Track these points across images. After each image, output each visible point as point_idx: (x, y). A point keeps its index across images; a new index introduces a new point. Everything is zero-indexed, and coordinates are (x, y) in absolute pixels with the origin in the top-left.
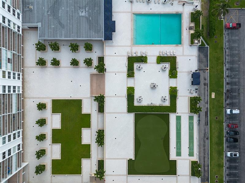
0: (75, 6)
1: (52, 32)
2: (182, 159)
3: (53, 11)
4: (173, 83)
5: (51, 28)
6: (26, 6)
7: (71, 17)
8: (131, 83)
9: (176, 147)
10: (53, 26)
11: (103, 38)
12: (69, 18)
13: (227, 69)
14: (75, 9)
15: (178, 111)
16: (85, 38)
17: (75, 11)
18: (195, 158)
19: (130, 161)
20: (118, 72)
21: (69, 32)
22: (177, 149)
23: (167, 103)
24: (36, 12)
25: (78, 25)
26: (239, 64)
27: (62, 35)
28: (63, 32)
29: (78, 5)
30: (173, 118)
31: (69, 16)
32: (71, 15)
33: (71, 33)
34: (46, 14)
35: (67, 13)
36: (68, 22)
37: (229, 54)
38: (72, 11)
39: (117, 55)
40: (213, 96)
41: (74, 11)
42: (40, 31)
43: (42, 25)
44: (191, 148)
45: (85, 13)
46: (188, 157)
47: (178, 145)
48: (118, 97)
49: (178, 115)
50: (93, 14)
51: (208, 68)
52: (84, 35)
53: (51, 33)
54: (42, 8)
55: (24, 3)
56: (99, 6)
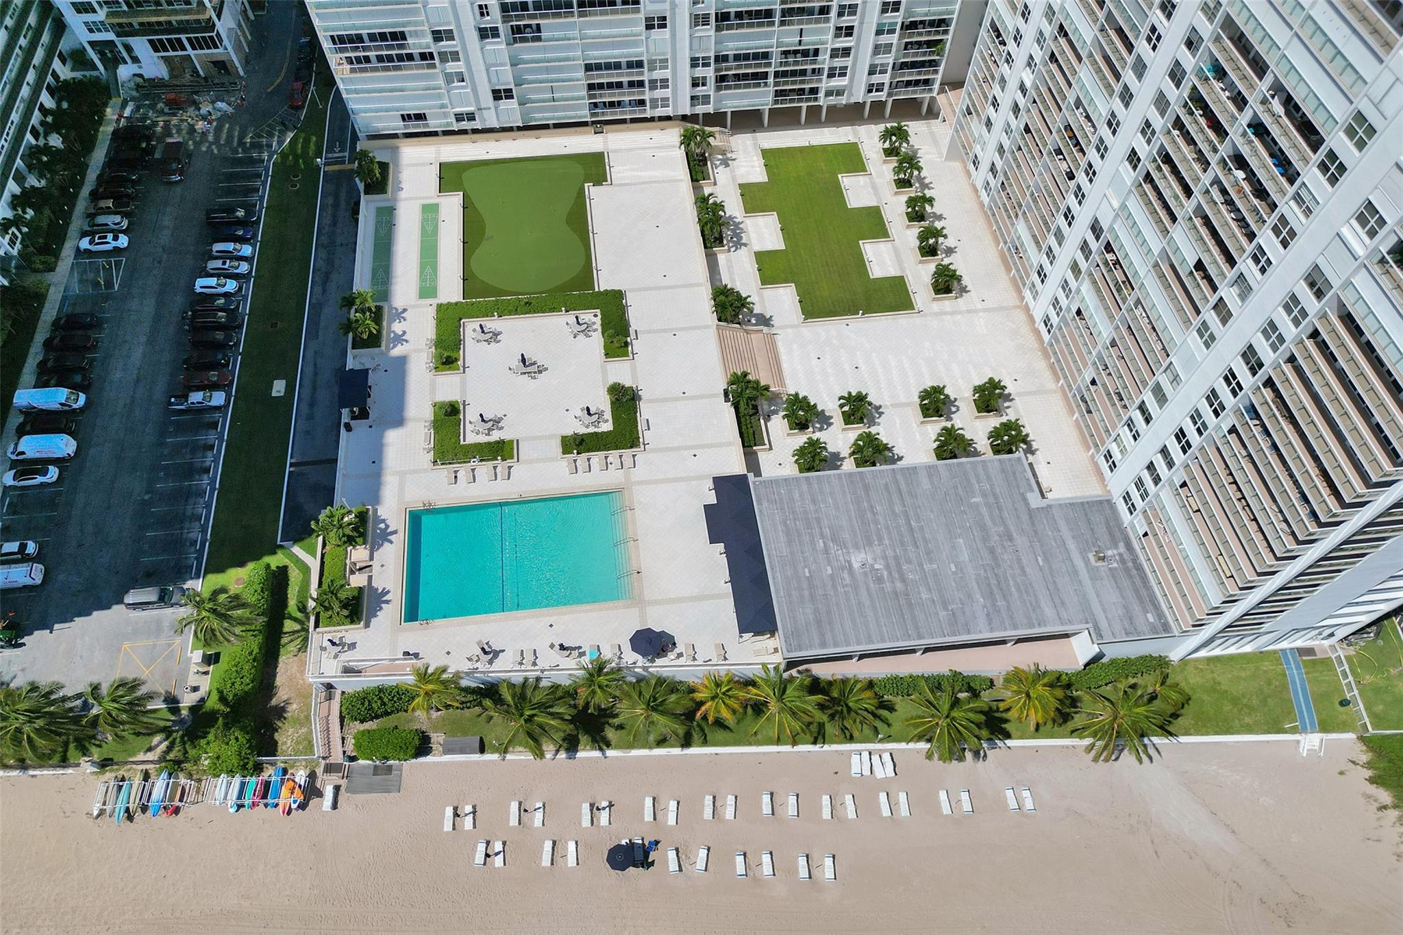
0: (903, 580)
1: (974, 481)
2: (421, 198)
4: (448, 387)
5: (984, 495)
6: (1123, 561)
7: (908, 539)
8: (621, 372)
9: (441, 225)
10: (974, 500)
11: (754, 483)
12: (917, 535)
13: (207, 471)
14: (900, 571)
15: (432, 312)
16: (829, 476)
17: (898, 565)
19: (601, 178)
20: (677, 399)
22: (435, 219)
23: (470, 327)
24: (1072, 546)
25: (868, 515)
26: (147, 492)
29: (888, 588)
30: (451, 290)
31: (920, 543)
32: (910, 548)
34: (1021, 541)
35: (928, 553)
36: (918, 521)
37: (187, 525)
38: (909, 562)
39: (686, 453)
40: (279, 387)
41: (902, 561)
42: (1028, 480)
43: (1025, 500)
45: (849, 562)
47: (430, 228)
48: (664, 331)
49: (431, 301)
50: (816, 560)
51: (292, 469)
53: (977, 476)
54: (1046, 559)
55: (1134, 572)
56: (795, 594)
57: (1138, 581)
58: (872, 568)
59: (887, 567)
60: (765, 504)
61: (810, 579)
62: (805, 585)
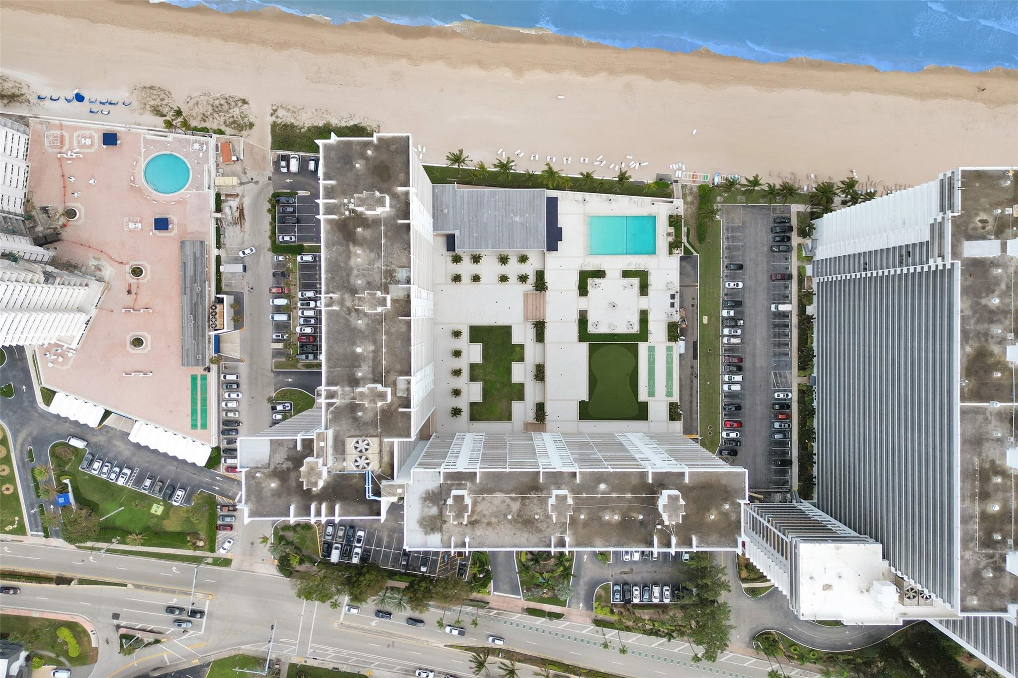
2: (655, 400)
3: (476, 216)
4: (644, 303)
5: (473, 236)
6: (437, 209)
7: (501, 223)
8: (583, 304)
9: (647, 385)
11: (545, 248)
12: (497, 224)
15: (650, 339)
16: (520, 248)
17: (506, 215)
18: (676, 398)
19: (582, 404)
20: (565, 290)
21: (497, 241)
22: (650, 388)
23: (636, 329)
24: (451, 216)
25: (511, 232)
27: (488, 245)
28: (490, 242)
29: (511, 207)
30: (643, 348)
31: (497, 221)
32: (501, 220)
33: (501, 242)
34: (466, 219)
35: (495, 218)
36: (496, 229)
38: (502, 215)
39: (564, 267)
40: (705, 320)
43: (460, 233)
44: (669, 386)
45: (520, 217)
46: (665, 398)
47: (651, 382)
48: (565, 322)
49: (651, 344)
50: (530, 219)
51: (697, 284)
52: (519, 246)
53: (473, 244)
54: (461, 212)
55: (436, 206)
56: (539, 208)
57: (436, 203)
58: (514, 214)
59: (509, 215)
61: (534, 213)
62: (535, 211)
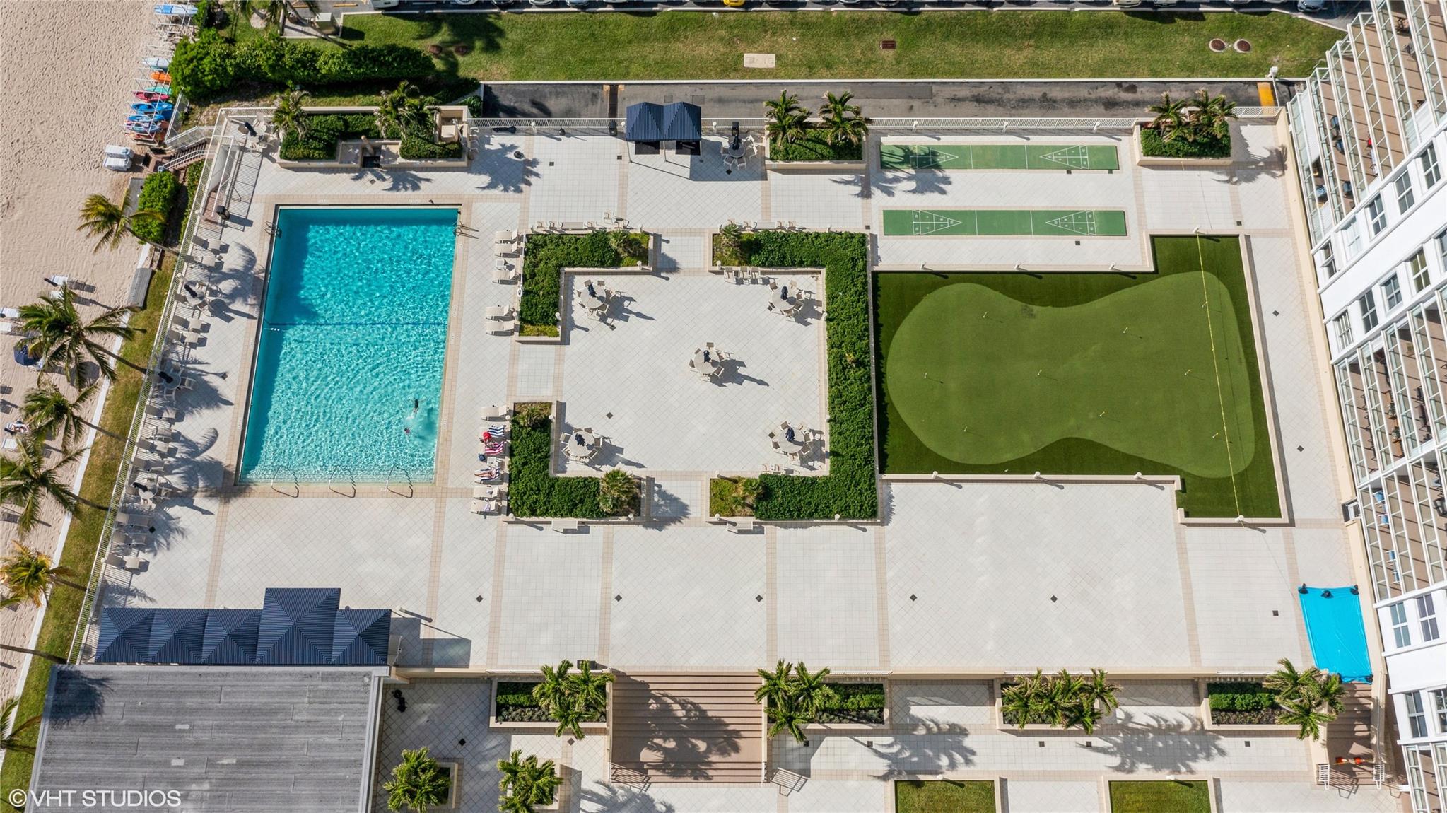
4: (688, 250)
16: (355, 800)
20: (606, 582)
22: (1082, 230)
39: (488, 586)
44: (1071, 161)
48: (771, 581)
56: (150, 702)
60: (325, 686)
62: (159, 719)
